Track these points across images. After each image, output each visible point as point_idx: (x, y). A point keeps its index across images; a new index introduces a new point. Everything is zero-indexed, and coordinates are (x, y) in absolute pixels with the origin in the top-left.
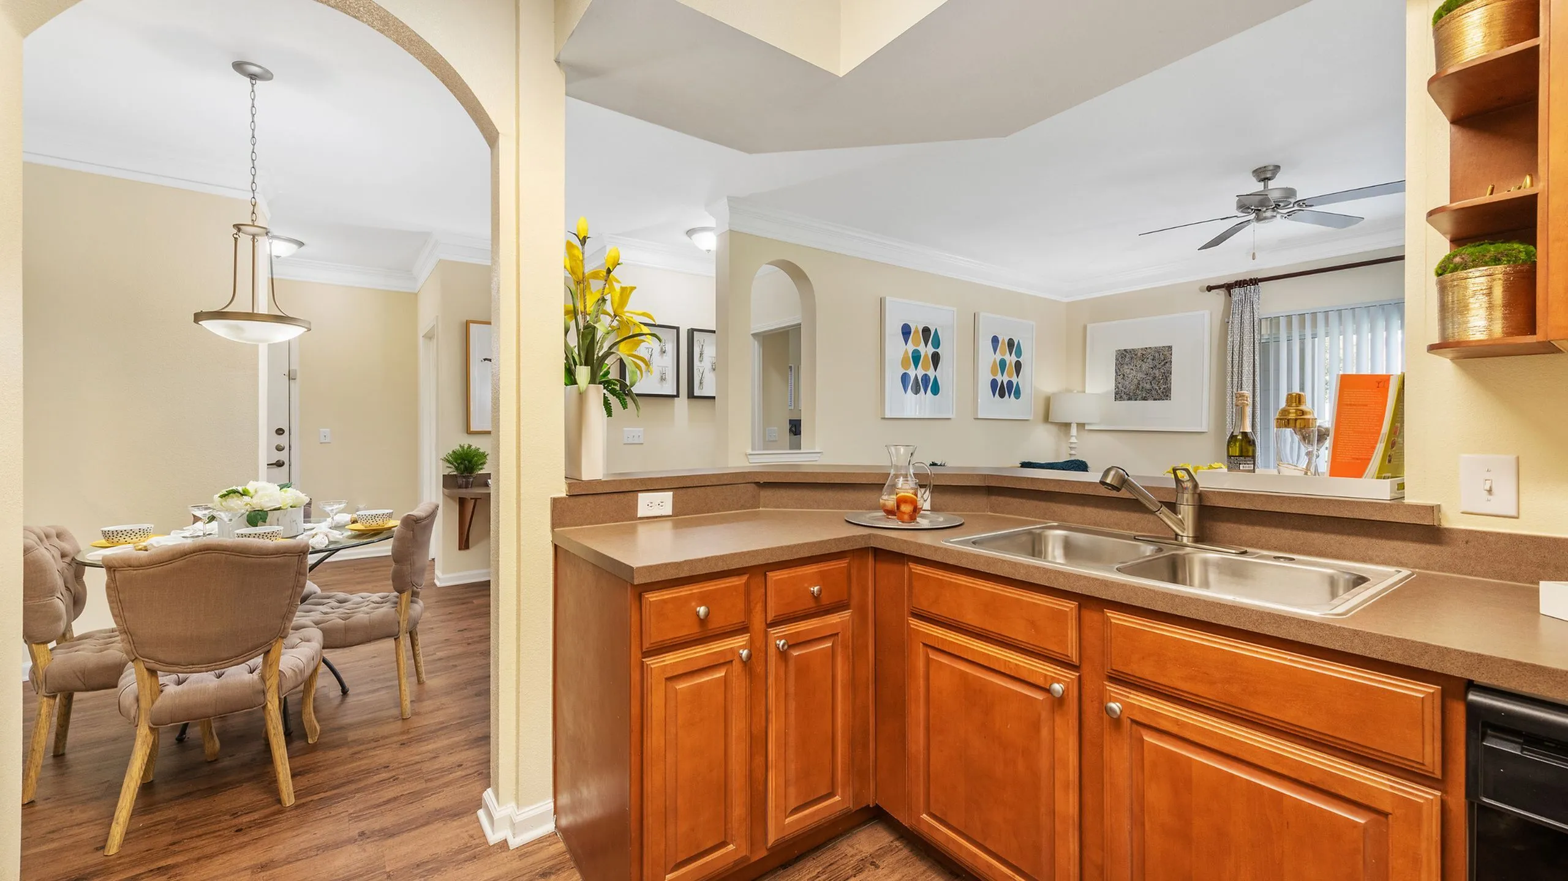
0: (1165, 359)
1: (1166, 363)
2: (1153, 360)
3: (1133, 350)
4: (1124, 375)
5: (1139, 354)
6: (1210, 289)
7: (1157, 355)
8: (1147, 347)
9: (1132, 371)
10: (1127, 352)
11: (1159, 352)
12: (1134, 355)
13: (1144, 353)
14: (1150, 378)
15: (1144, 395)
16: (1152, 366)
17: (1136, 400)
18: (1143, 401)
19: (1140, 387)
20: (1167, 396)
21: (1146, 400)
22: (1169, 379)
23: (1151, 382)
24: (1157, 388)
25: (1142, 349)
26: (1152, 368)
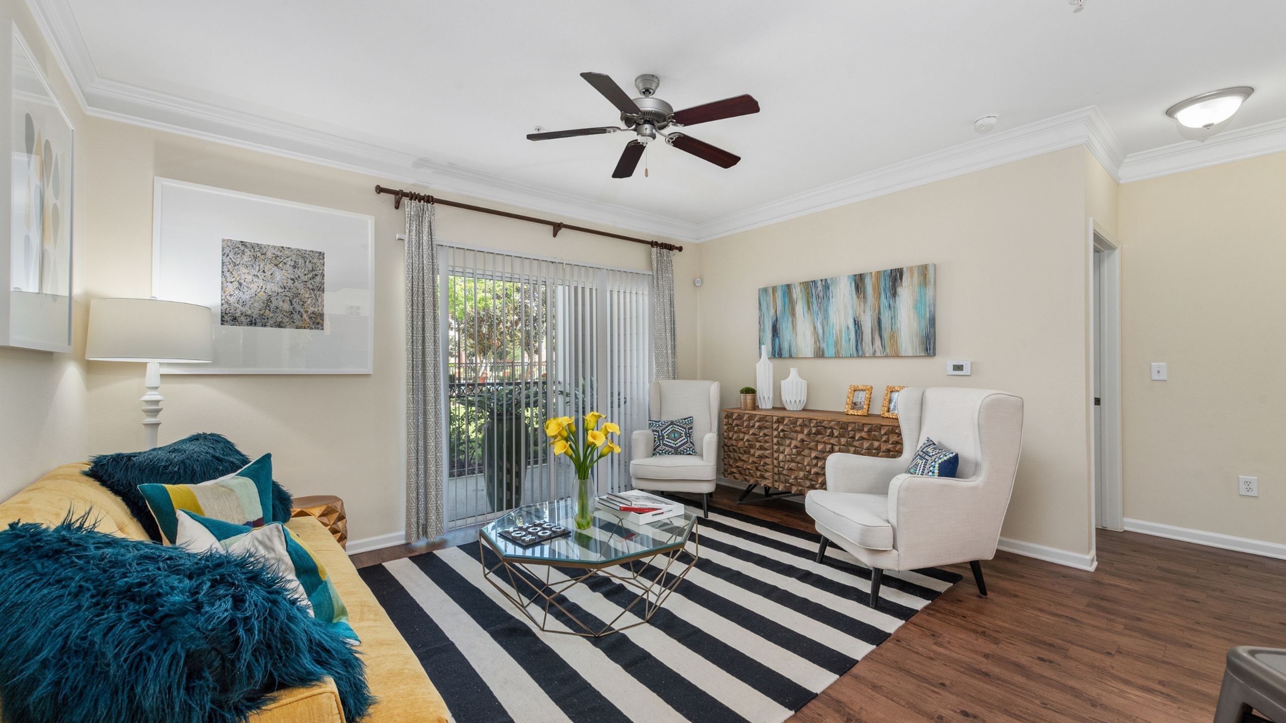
0: (313, 270)
1: (316, 275)
2: (294, 267)
3: (258, 245)
4: (240, 284)
5: (269, 255)
6: (380, 190)
7: (301, 261)
8: (284, 246)
9: (256, 279)
10: (246, 246)
11: (303, 257)
12: (259, 254)
13: (279, 253)
14: (289, 294)
15: (279, 320)
16: (292, 277)
17: (264, 325)
18: (278, 329)
19: (273, 306)
20: (318, 323)
21: (282, 327)
22: (320, 300)
23: (291, 301)
24: (302, 310)
25: (274, 247)
26: (292, 279)
